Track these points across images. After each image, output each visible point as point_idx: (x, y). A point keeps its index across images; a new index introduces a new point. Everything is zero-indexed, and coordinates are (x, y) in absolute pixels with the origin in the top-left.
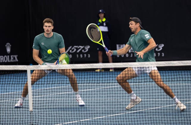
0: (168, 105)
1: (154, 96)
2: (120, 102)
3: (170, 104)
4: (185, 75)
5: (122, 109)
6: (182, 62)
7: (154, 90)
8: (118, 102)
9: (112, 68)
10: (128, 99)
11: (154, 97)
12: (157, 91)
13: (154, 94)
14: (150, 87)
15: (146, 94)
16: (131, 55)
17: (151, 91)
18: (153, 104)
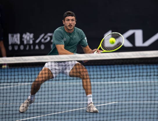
0: (70, 109)
1: (54, 98)
2: (9, 107)
3: (72, 108)
4: (93, 71)
5: (11, 115)
6: (89, 56)
7: (54, 91)
8: (6, 107)
9: (4, 64)
10: (20, 103)
11: (54, 100)
12: (57, 92)
13: (54, 96)
14: (48, 87)
15: (43, 97)
16: (26, 47)
17: (50, 93)
18: (51, 108)
